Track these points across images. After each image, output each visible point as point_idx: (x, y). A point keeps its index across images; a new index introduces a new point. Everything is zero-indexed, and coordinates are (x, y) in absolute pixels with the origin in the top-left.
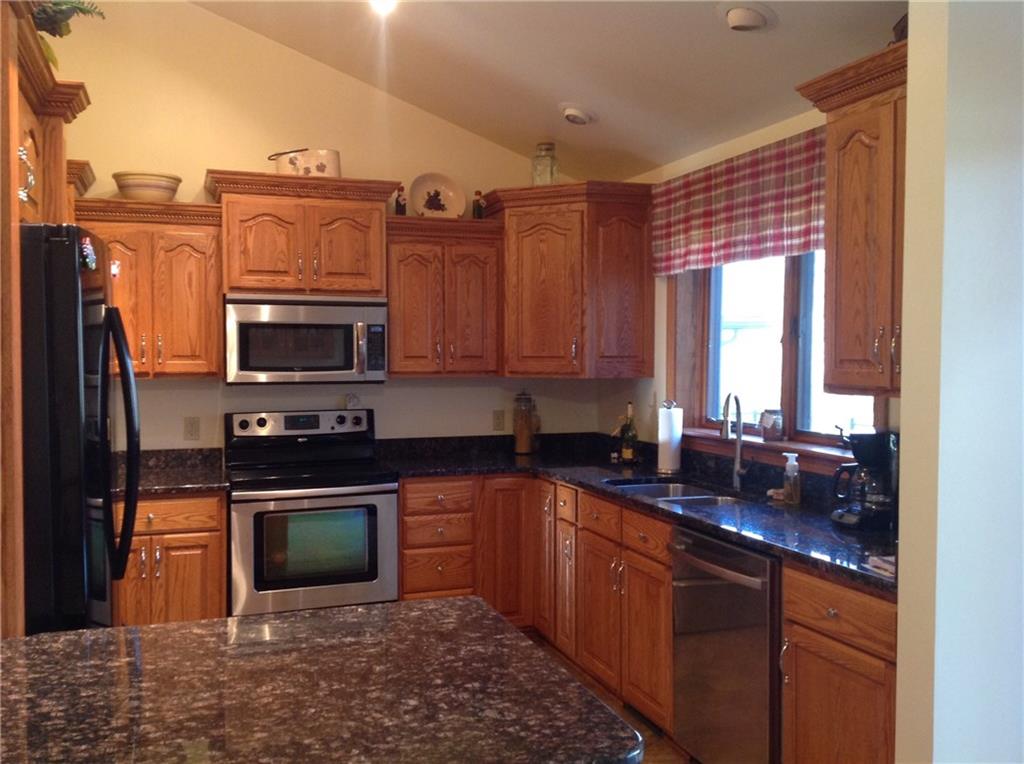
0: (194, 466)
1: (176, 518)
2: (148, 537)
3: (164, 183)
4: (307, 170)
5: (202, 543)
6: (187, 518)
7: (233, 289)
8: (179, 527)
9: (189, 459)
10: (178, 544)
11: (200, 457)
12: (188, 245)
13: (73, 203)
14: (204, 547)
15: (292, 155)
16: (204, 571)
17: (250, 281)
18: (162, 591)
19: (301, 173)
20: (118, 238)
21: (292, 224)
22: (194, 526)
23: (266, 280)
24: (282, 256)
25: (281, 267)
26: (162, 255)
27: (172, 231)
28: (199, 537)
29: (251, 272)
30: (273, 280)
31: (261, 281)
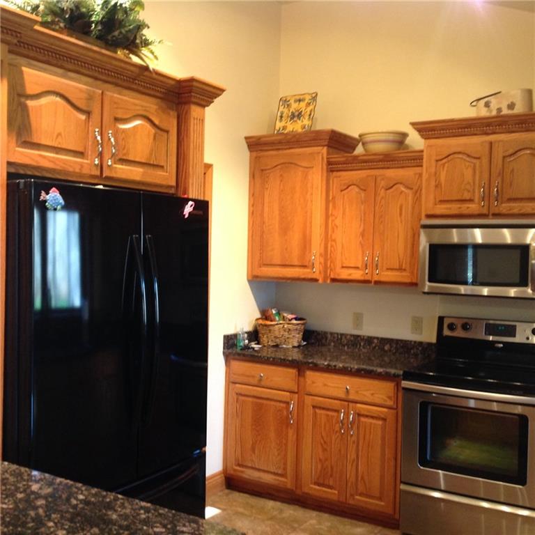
0: (416, 355)
1: (365, 393)
2: (346, 403)
3: (391, 137)
4: (499, 110)
5: (383, 416)
6: (372, 394)
7: (428, 216)
8: (366, 399)
9: (411, 349)
10: (366, 413)
11: (420, 349)
12: (401, 183)
13: (325, 160)
14: (384, 420)
15: (486, 99)
16: (383, 438)
17: (441, 209)
18: (355, 446)
19: (494, 113)
20: (355, 182)
21: (479, 158)
22: (377, 401)
23: (454, 208)
24: (468, 187)
25: (467, 196)
26: (382, 192)
27: (391, 173)
28: (381, 412)
29: (442, 202)
30: (460, 208)
31: (450, 209)
